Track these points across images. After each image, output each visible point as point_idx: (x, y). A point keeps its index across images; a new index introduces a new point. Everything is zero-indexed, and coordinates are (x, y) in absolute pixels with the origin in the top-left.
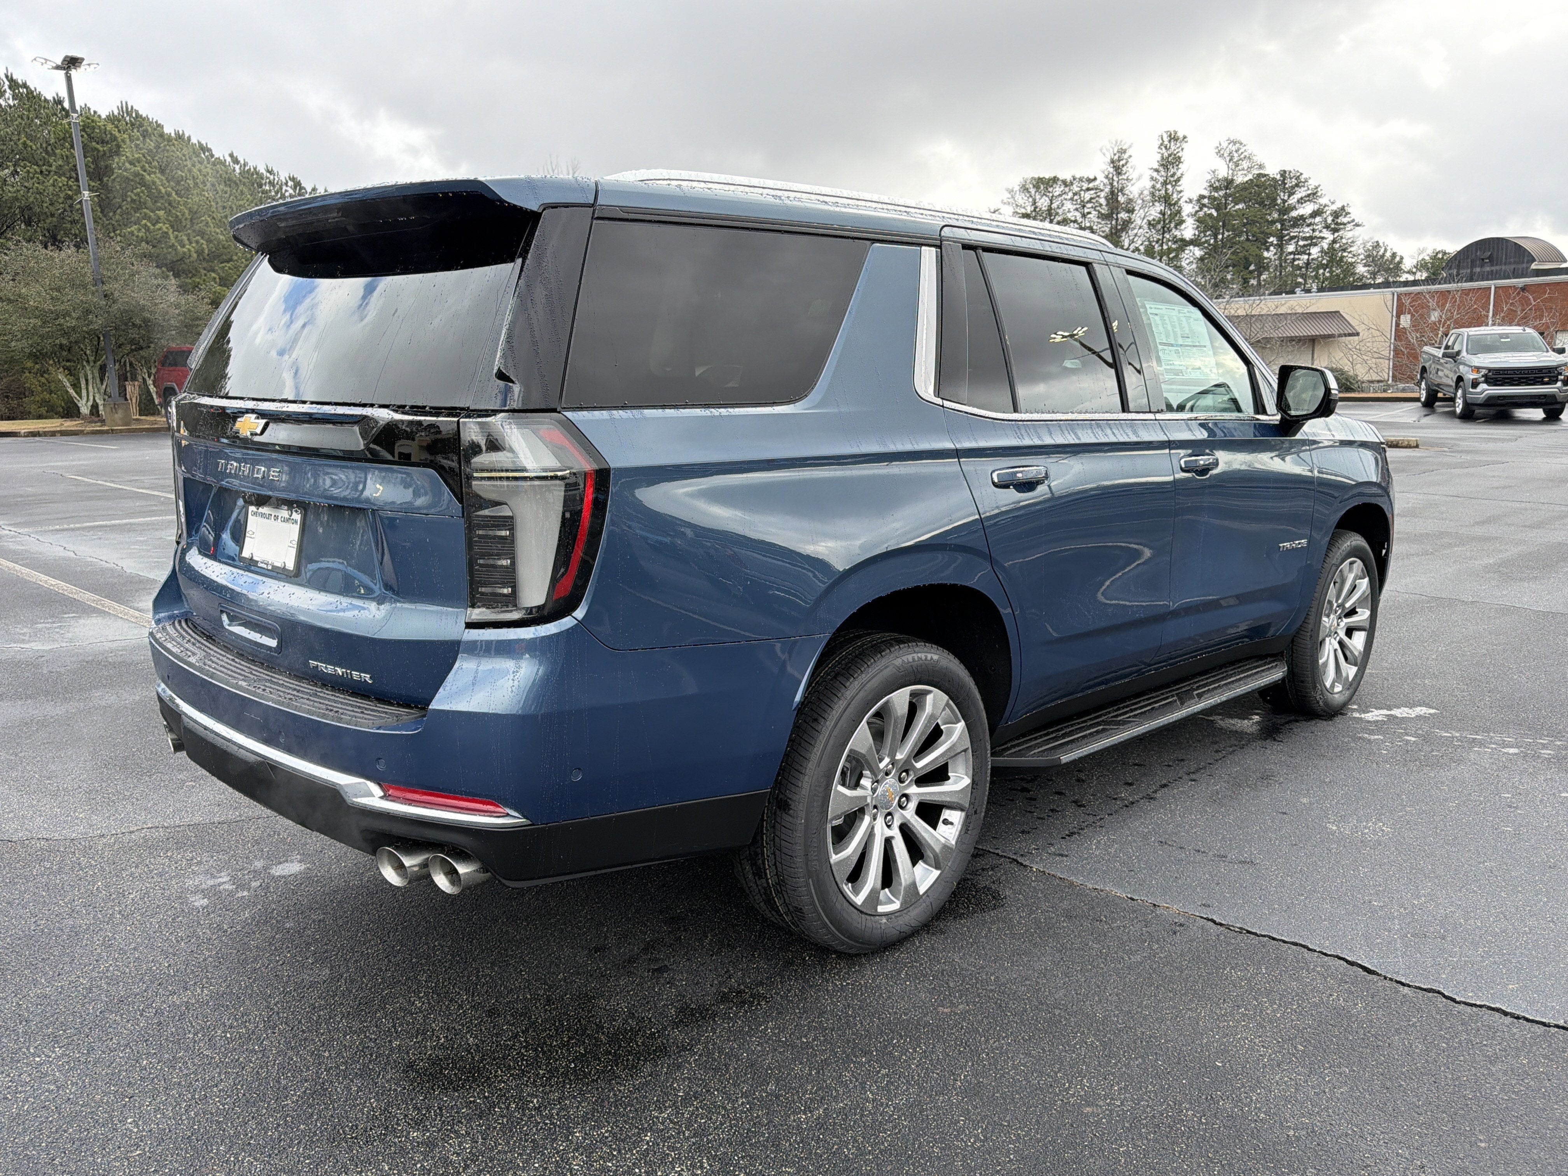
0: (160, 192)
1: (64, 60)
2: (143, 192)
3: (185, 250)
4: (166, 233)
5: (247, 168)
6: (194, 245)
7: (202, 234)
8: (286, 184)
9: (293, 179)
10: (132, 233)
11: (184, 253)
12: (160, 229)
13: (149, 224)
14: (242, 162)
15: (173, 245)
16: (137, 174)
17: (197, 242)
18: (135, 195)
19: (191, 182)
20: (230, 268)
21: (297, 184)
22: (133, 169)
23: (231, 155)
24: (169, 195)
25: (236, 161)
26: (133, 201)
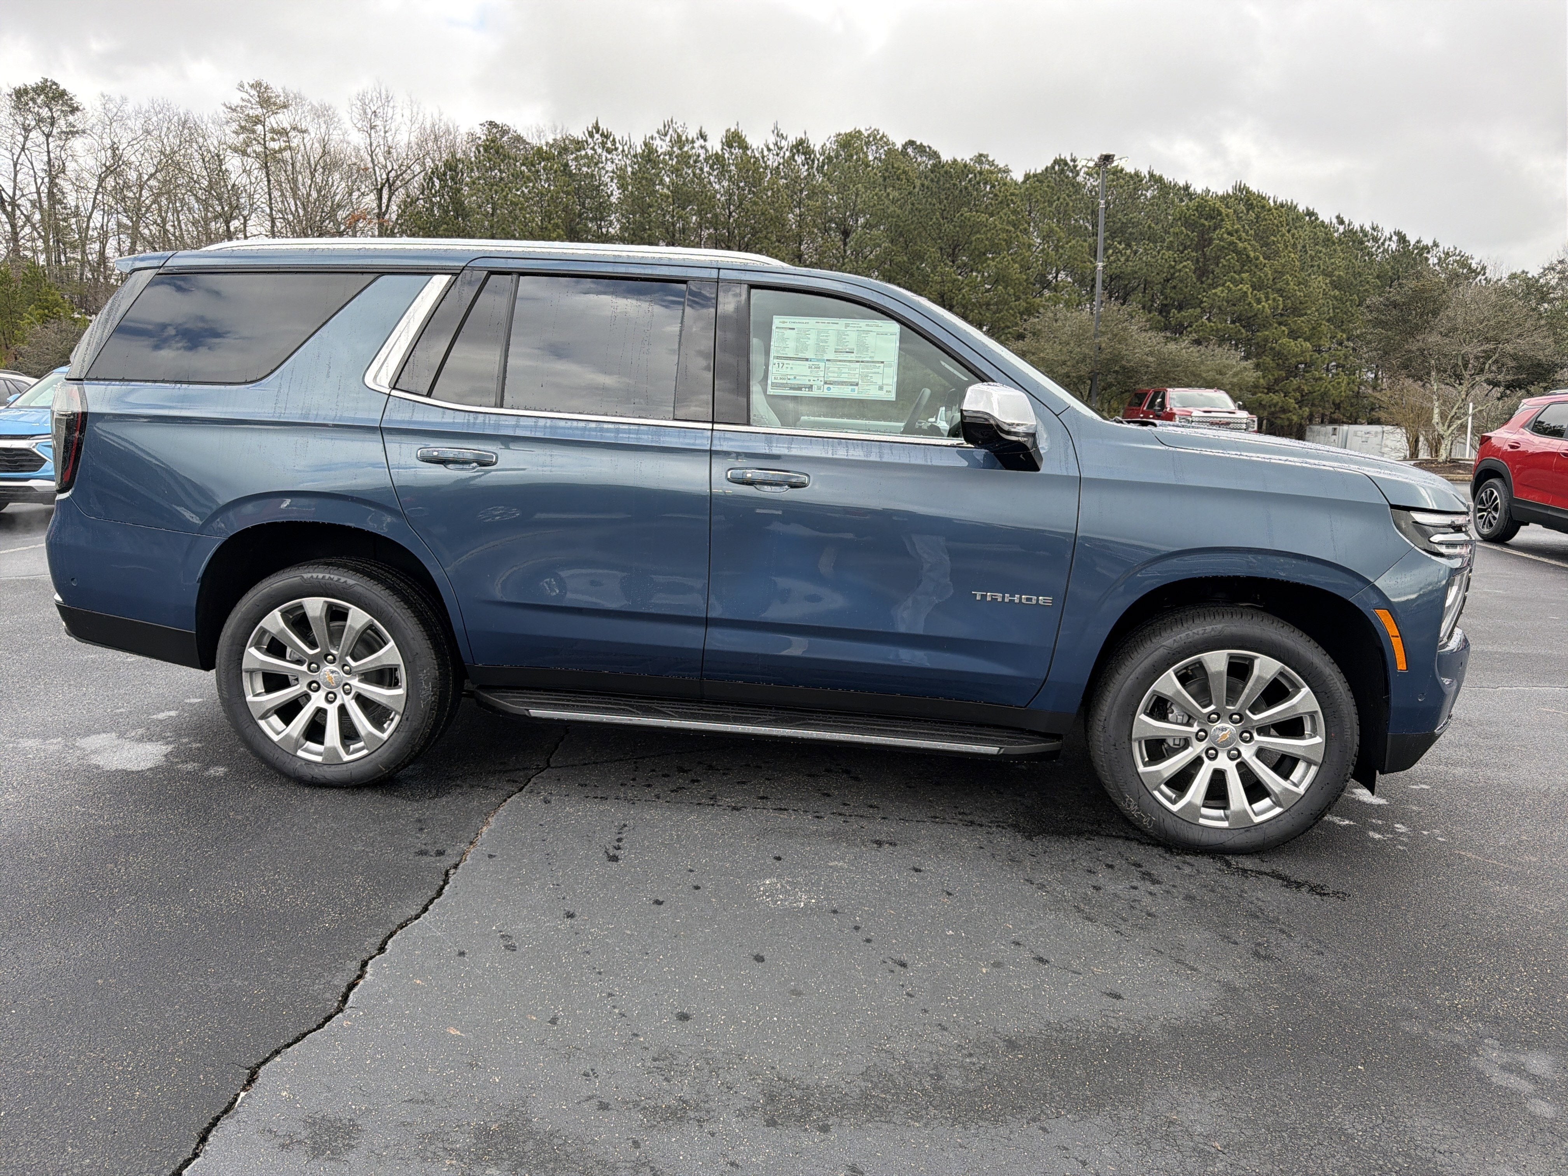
0: (1248, 256)
1: (1100, 159)
2: (1233, 258)
3: (1260, 306)
4: (1246, 293)
5: (1351, 227)
6: (1270, 302)
7: (1280, 291)
8: (1390, 239)
9: (1398, 234)
10: (1215, 294)
11: (1259, 310)
12: (1241, 289)
13: (1231, 286)
14: (1347, 222)
15: (1250, 303)
16: (1232, 243)
17: (1274, 299)
18: (1227, 261)
19: (1281, 246)
20: (1303, 322)
21: (1402, 239)
22: (1230, 238)
23: (1338, 217)
24: (1257, 259)
25: (1341, 222)
26: (1224, 266)
